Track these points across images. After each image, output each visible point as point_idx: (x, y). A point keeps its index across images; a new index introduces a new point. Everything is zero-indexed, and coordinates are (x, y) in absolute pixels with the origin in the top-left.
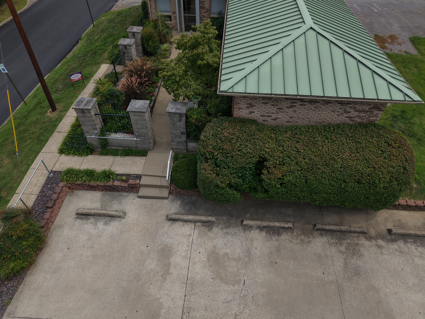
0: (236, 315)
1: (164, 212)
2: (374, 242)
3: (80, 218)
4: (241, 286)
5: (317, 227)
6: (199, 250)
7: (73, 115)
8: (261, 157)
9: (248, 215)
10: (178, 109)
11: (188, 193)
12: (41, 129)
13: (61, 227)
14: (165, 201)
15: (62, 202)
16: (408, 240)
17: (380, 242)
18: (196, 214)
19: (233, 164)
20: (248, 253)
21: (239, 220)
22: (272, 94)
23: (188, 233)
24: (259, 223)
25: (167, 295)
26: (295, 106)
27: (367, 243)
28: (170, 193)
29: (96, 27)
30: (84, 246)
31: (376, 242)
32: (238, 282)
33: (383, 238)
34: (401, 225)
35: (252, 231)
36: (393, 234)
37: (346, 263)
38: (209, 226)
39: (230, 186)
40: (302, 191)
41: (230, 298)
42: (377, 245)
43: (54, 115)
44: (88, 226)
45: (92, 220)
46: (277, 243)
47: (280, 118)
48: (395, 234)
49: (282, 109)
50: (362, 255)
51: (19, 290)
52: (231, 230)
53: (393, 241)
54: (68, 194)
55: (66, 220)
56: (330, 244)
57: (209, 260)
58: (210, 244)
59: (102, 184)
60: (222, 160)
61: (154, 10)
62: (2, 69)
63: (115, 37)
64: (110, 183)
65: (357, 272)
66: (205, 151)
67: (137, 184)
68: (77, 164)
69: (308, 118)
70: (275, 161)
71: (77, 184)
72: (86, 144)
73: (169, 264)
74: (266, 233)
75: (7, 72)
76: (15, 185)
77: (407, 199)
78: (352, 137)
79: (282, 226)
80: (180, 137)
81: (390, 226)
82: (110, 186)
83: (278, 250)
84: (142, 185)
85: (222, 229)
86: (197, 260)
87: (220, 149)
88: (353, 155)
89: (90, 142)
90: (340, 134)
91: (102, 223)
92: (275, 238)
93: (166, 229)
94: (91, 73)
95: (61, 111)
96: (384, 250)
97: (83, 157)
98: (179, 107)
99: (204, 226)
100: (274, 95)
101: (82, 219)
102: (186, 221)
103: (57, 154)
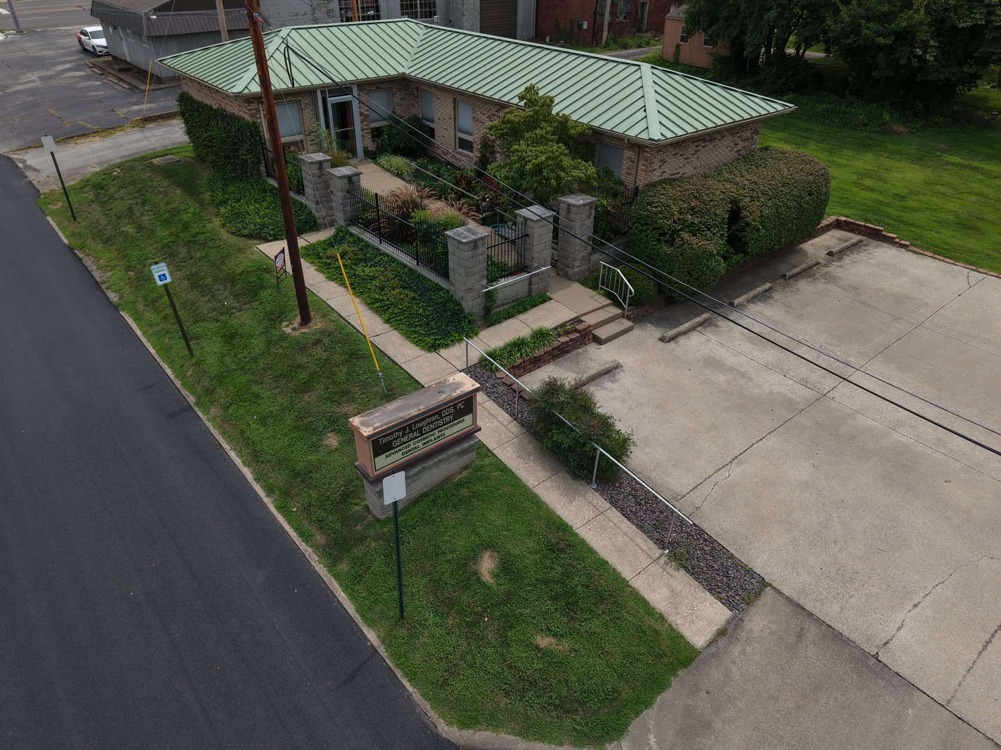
1: (652, 340)
2: (833, 266)
5: (787, 276)
6: (736, 344)
7: (355, 312)
8: (732, 200)
10: (583, 200)
11: (647, 311)
12: (332, 348)
16: (847, 253)
17: (836, 264)
23: (703, 339)
24: (745, 296)
25: (771, 385)
26: (699, 150)
27: (830, 269)
28: (630, 320)
33: (833, 260)
35: (750, 307)
37: (840, 287)
38: (710, 325)
42: (838, 267)
43: (319, 325)
44: (600, 394)
46: (779, 303)
48: (835, 254)
50: (840, 277)
52: (733, 316)
53: (841, 259)
57: (756, 345)
58: (736, 335)
59: (549, 349)
62: (159, 276)
64: (556, 344)
65: (855, 288)
67: (587, 328)
68: (482, 347)
72: (465, 316)
73: (733, 368)
79: (764, 289)
80: (586, 248)
81: (824, 251)
83: (788, 306)
84: (594, 325)
85: (724, 320)
86: (747, 350)
89: (469, 311)
91: (609, 384)
92: (772, 301)
95: (325, 316)
96: (845, 267)
97: (475, 338)
98: (580, 197)
99: (706, 327)
102: (685, 333)
103: (429, 354)
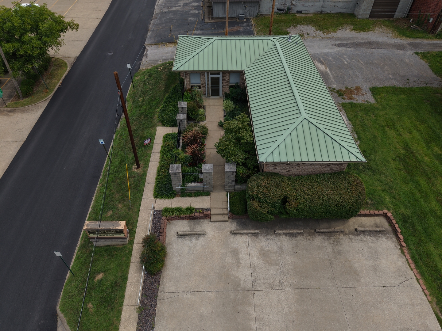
0: (280, 280)
1: (228, 230)
2: (348, 237)
3: (180, 237)
4: (280, 266)
5: (317, 231)
6: (253, 250)
7: (153, 170)
8: (284, 196)
9: (277, 227)
10: (231, 168)
11: (240, 217)
12: (135, 181)
13: (171, 244)
14: (227, 223)
15: (166, 229)
16: (366, 234)
17: (351, 236)
18: (247, 229)
19: (270, 201)
20: (281, 248)
21: (273, 231)
22: (288, 162)
23: (245, 241)
24: (284, 231)
27: (344, 237)
28: (229, 218)
29: (135, 89)
30: (188, 253)
31: (349, 236)
32: (278, 264)
33: (352, 234)
34: (362, 226)
35: (281, 237)
36: (358, 231)
37: (333, 249)
38: (256, 236)
39: (268, 212)
40: (308, 212)
41: (275, 272)
42: (350, 238)
43: (140, 171)
44: (187, 242)
45: (187, 238)
46: (296, 242)
47: (291, 171)
48: (359, 231)
49: (292, 166)
50: (341, 244)
51: (161, 280)
52: (269, 237)
53: (358, 235)
54: (167, 224)
55: (172, 239)
56: (324, 240)
57: (260, 254)
58: (259, 246)
59: (188, 216)
60: (264, 199)
61: (188, 83)
62: (101, 142)
63: (157, 101)
64: (193, 215)
65: (339, 253)
66: (252, 193)
67: (209, 214)
68: (169, 204)
69: (307, 170)
70: (293, 198)
71: (173, 217)
72: (172, 191)
73: (239, 259)
74: (289, 237)
75: (104, 144)
76: (135, 221)
77: (365, 210)
78: (332, 181)
79: (297, 232)
80: (231, 183)
81: (356, 227)
82: (193, 217)
83: (297, 245)
84: (212, 214)
85: (264, 237)
86: (254, 255)
87: (261, 193)
88: (333, 192)
89: (175, 190)
90: (326, 180)
91: (194, 239)
92: (294, 239)
93: (232, 239)
94: (152, 135)
95: (144, 168)
96: (353, 240)
97: (171, 199)
98: (231, 167)
99: (253, 236)
100: (289, 162)
101: (181, 238)
102: (242, 234)
103: (154, 199)
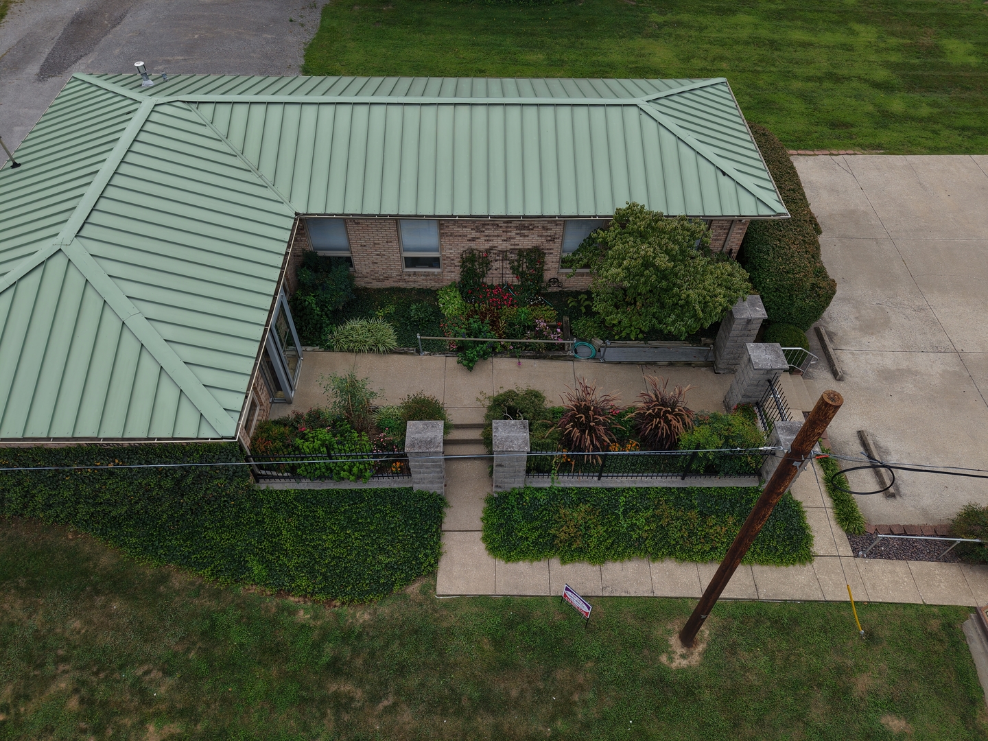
3: (898, 490)
4: (884, 306)
6: (867, 344)
13: (924, 512)
25: (932, 368)
32: (881, 309)
38: (828, 335)
55: (911, 509)
58: (853, 333)
85: (827, 322)
86: (878, 345)
93: (856, 380)
97: (805, 509)
99: (832, 340)
101: (898, 487)
